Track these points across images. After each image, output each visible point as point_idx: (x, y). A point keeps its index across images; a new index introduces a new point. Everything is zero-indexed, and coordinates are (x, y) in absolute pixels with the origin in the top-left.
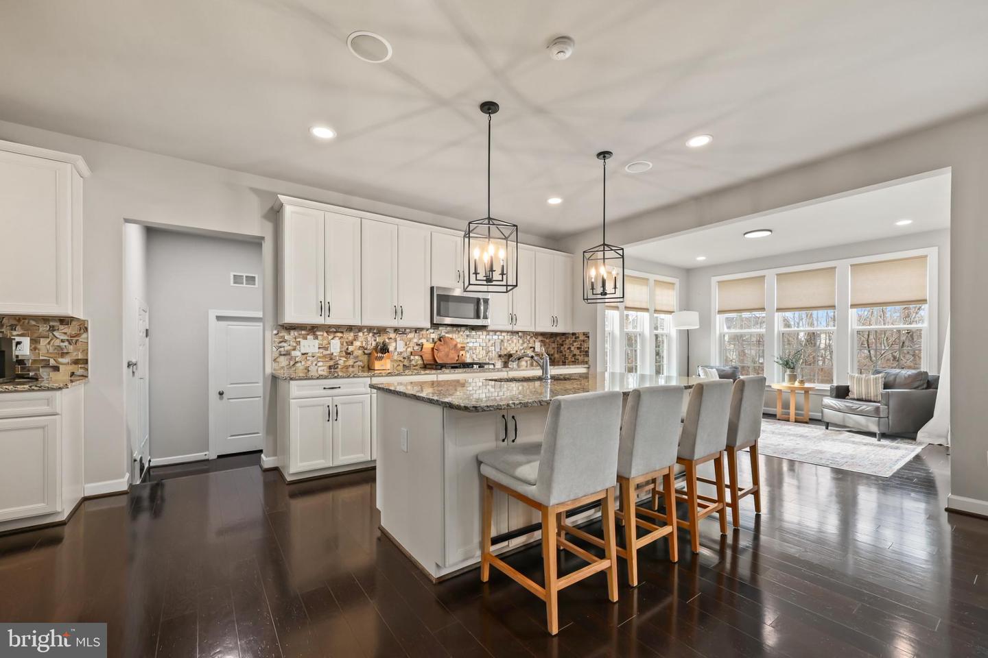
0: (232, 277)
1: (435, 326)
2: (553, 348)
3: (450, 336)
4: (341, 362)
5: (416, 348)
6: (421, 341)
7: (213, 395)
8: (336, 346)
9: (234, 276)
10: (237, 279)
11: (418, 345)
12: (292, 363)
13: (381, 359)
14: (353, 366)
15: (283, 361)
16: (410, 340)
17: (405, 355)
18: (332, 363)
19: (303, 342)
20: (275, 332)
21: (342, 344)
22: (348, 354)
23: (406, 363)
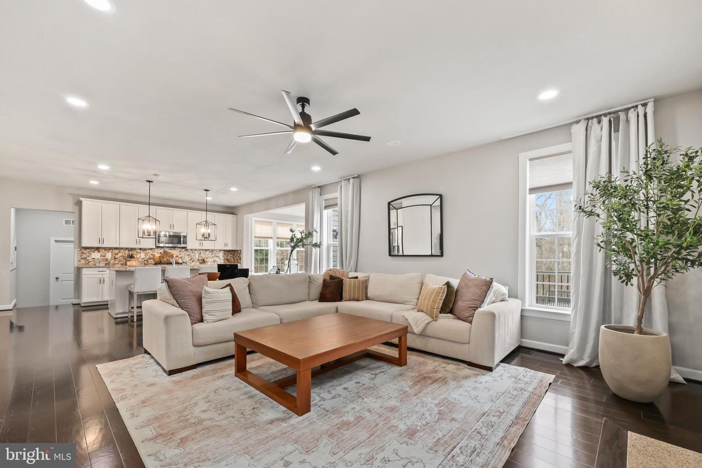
0: (64, 221)
1: (158, 247)
2: (231, 257)
3: (170, 251)
4: (112, 262)
5: (151, 256)
6: (153, 254)
7: (52, 279)
8: (109, 255)
9: (66, 220)
10: (67, 222)
11: (152, 255)
12: (87, 262)
13: (130, 260)
14: (118, 264)
15: (83, 261)
16: (148, 253)
17: (146, 259)
18: (107, 262)
19: (92, 254)
20: (79, 250)
21: (112, 254)
22: (115, 259)
23: (146, 262)
